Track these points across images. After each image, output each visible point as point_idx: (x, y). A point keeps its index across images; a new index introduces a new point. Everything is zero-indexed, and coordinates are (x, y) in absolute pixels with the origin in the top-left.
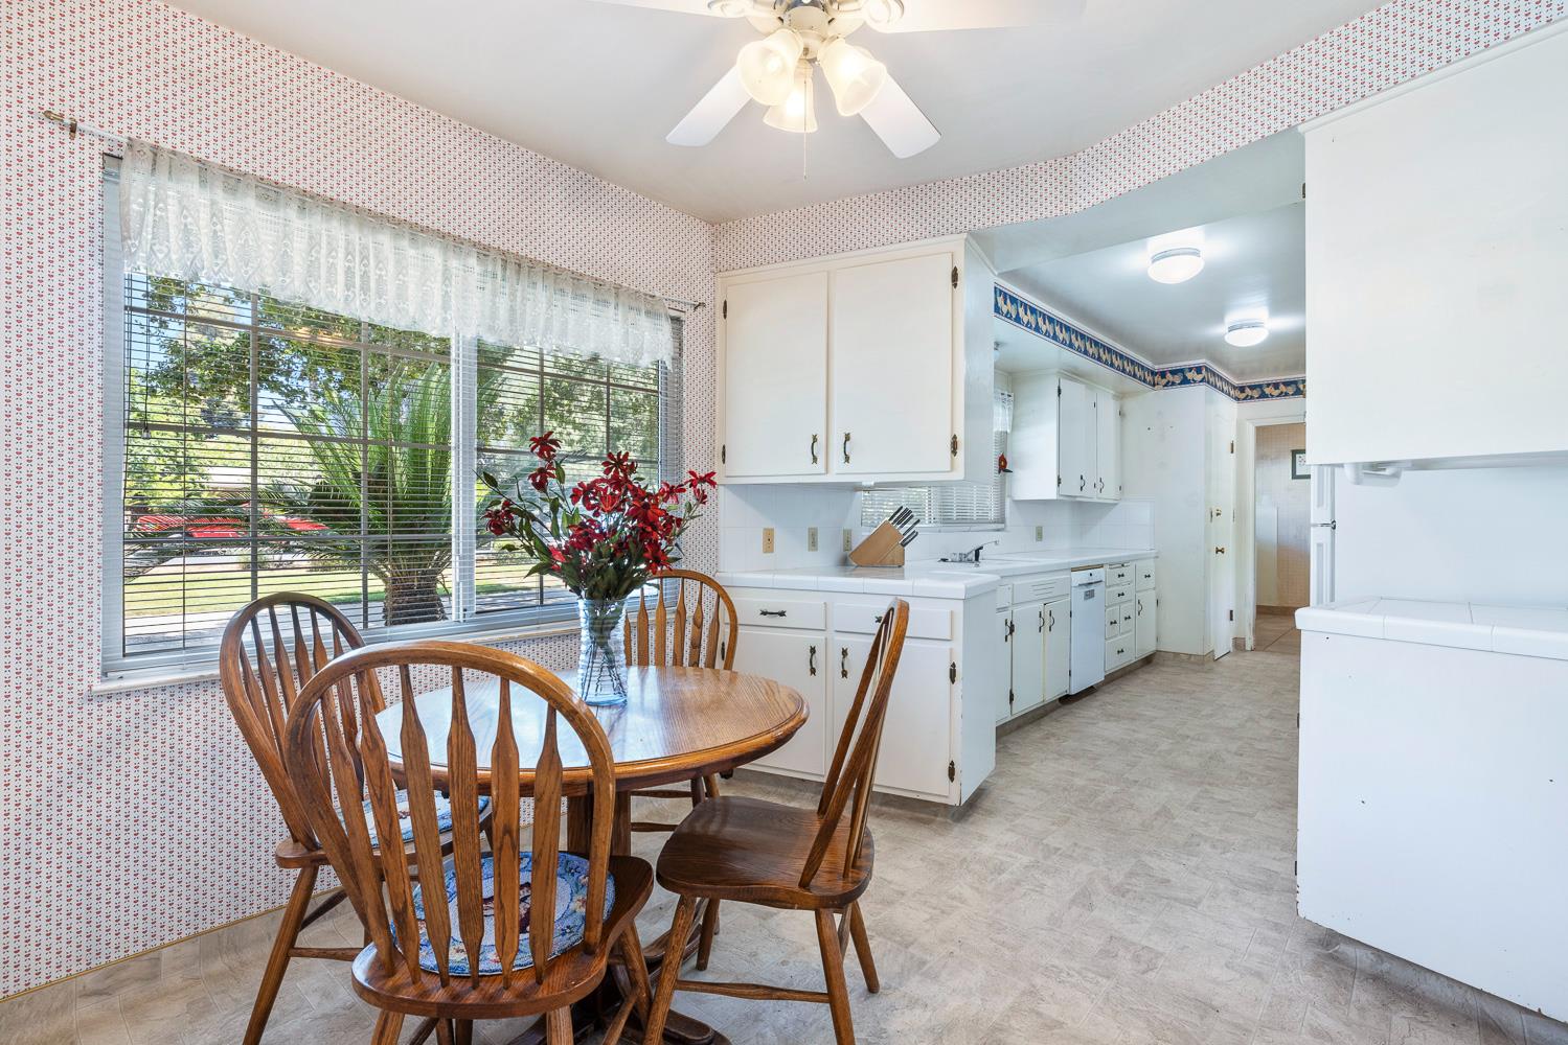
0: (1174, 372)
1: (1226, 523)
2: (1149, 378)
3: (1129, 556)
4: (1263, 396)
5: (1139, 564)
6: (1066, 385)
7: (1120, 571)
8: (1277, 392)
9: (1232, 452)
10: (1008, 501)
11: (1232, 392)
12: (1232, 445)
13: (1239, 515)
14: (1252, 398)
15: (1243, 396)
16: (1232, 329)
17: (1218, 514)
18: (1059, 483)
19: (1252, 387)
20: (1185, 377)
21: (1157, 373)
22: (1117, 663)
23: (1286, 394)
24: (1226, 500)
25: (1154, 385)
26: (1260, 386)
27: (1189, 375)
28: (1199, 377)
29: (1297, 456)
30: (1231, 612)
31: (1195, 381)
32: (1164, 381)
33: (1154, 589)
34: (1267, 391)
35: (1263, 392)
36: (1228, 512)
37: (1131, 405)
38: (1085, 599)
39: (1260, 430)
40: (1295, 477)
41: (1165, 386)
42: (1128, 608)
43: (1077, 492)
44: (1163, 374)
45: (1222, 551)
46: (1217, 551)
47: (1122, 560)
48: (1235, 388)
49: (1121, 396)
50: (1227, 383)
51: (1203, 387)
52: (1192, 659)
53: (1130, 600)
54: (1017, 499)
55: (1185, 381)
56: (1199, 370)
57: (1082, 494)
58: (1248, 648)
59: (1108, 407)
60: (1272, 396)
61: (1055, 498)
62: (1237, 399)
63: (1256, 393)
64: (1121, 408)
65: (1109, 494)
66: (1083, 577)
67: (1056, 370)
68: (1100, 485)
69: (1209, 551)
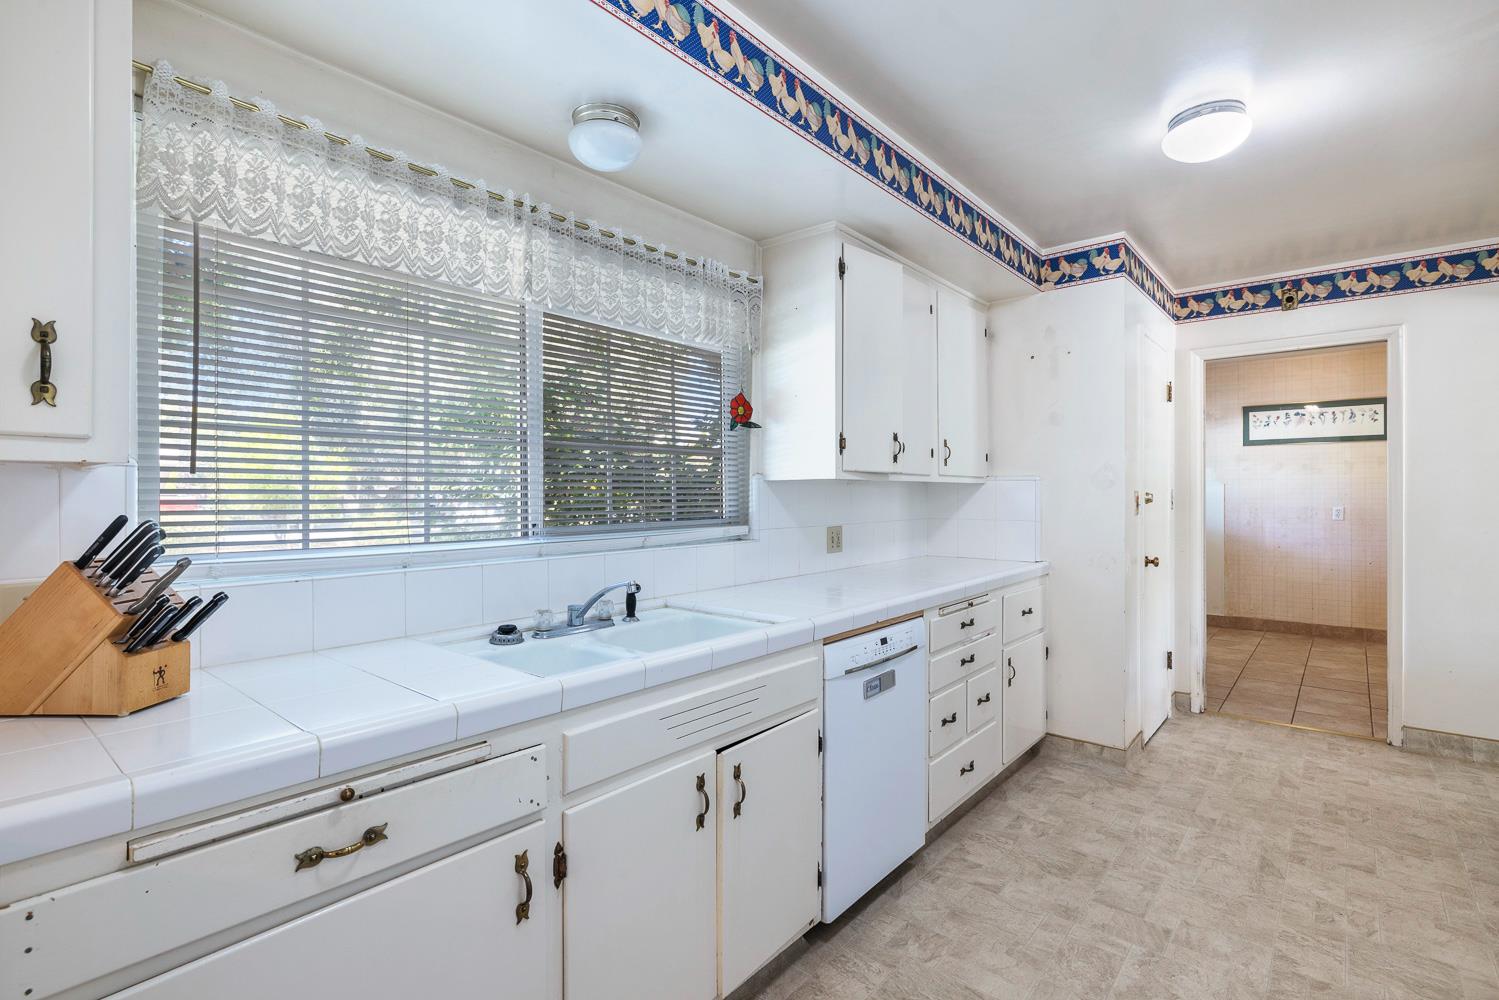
0: (1072, 259)
1: (1161, 513)
2: (1029, 267)
3: (986, 584)
4: (1217, 310)
5: (1008, 594)
6: (856, 257)
7: (965, 616)
8: (1239, 304)
9: (1169, 400)
10: (754, 483)
11: (1168, 305)
12: (1170, 389)
13: (1181, 501)
14: (1199, 314)
15: (1185, 312)
16: (1175, 122)
17: (1148, 501)
18: (842, 447)
19: (1199, 298)
20: (1091, 266)
21: (1044, 262)
22: (958, 791)
23: (1254, 307)
24: (1161, 480)
25: (1039, 282)
26: (1212, 296)
27: (1098, 262)
28: (1114, 264)
29: (1251, 414)
30: (1169, 655)
31: (1107, 272)
32: (1057, 275)
33: (1041, 630)
34: (1223, 302)
35: (1217, 305)
36: (1163, 498)
37: (1004, 318)
38: (867, 697)
39: (1213, 367)
40: (1247, 442)
41: (1058, 283)
42: (986, 679)
43: (887, 465)
44: (1054, 264)
45: (1155, 562)
46: (1148, 562)
47: (970, 594)
48: (1173, 299)
49: (987, 303)
50: (1162, 288)
51: (1121, 282)
52: (1106, 754)
53: (992, 664)
54: (772, 478)
55: (1092, 273)
56: (1114, 251)
57: (897, 467)
58: (1195, 709)
59: (960, 319)
60: (1232, 310)
61: (833, 477)
62: (1177, 318)
63: (1205, 307)
64: (989, 323)
65: (964, 466)
66: (865, 648)
67: (832, 225)
68: (945, 452)
69: (1134, 562)
